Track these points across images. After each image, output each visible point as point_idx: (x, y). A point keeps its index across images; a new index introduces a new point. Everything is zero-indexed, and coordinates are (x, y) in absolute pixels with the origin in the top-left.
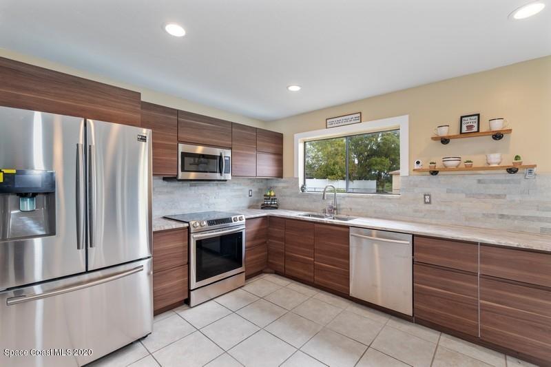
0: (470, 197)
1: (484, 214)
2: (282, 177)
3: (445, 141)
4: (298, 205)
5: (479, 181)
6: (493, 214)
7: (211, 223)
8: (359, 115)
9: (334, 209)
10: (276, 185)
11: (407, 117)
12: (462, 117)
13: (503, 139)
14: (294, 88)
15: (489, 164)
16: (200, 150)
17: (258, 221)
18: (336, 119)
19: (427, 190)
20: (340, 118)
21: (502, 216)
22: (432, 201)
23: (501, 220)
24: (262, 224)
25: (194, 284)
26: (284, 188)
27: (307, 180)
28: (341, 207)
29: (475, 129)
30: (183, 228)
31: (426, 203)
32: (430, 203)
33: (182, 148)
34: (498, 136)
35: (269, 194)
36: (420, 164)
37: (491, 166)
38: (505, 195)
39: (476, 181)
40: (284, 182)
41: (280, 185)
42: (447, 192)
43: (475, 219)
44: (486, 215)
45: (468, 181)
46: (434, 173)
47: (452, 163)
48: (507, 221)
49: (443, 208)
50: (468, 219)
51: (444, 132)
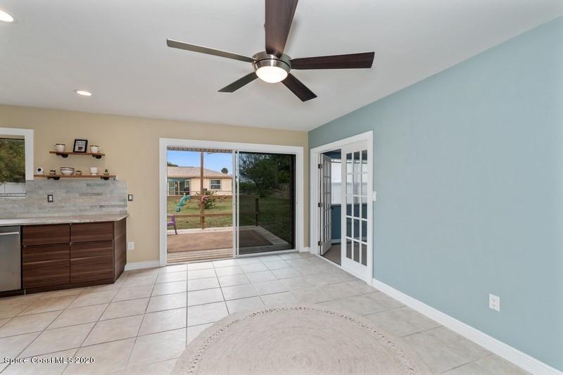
0: (82, 195)
1: (90, 206)
3: (65, 155)
5: (88, 185)
6: (96, 206)
11: (32, 131)
12: (76, 141)
13: (101, 158)
15: (91, 174)
19: (50, 192)
21: (101, 206)
22: (55, 200)
23: (100, 209)
29: (83, 150)
31: (49, 201)
34: (98, 156)
36: (41, 171)
38: (102, 194)
39: (85, 185)
42: (66, 193)
43: (85, 210)
44: (92, 207)
45: (81, 184)
46: (57, 178)
47: (67, 172)
48: (104, 209)
49: (63, 204)
50: (81, 211)
51: (61, 149)
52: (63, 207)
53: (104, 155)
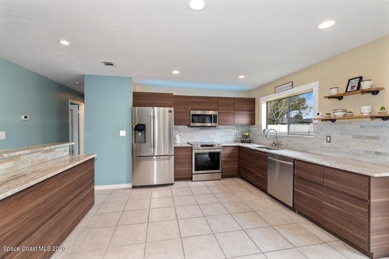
0: (355, 138)
1: (364, 151)
2: (254, 124)
3: (340, 98)
4: (262, 142)
5: (361, 126)
6: (370, 151)
7: (202, 146)
8: (291, 83)
9: (276, 144)
10: (252, 129)
11: (317, 83)
12: (349, 80)
13: (379, 94)
14: (242, 77)
15: (362, 114)
16: (199, 112)
17: (231, 148)
18: (280, 87)
19: (329, 133)
20: (281, 87)
21: (377, 153)
22: (331, 140)
23: (376, 156)
24: (233, 150)
25: (194, 172)
26: (255, 131)
27: (268, 125)
28: (282, 143)
29: (355, 89)
30: (189, 147)
31: (327, 142)
32: (330, 142)
33: (192, 112)
34: (375, 92)
35: (245, 134)
36: (320, 115)
37: (364, 115)
38: (379, 137)
39: (359, 126)
40: (255, 127)
41: (253, 129)
42: (341, 134)
43: (359, 155)
44: (366, 152)
45: (354, 127)
46: (333, 121)
47: (339, 114)
48: (380, 157)
49: (338, 146)
50: (354, 154)
51: (334, 92)
52: (338, 148)
53: (383, 89)
